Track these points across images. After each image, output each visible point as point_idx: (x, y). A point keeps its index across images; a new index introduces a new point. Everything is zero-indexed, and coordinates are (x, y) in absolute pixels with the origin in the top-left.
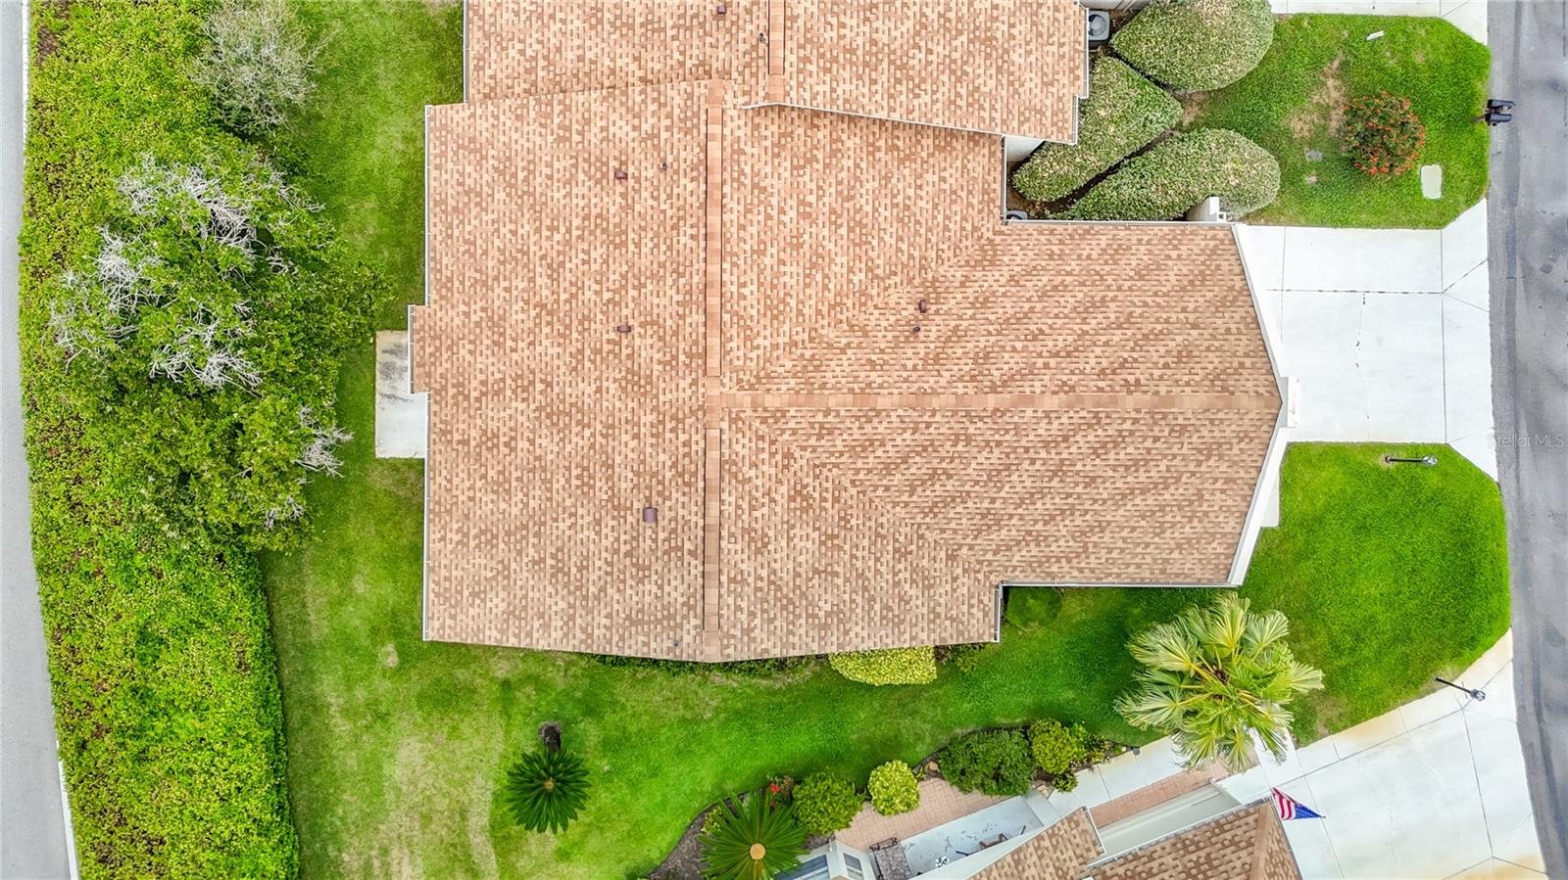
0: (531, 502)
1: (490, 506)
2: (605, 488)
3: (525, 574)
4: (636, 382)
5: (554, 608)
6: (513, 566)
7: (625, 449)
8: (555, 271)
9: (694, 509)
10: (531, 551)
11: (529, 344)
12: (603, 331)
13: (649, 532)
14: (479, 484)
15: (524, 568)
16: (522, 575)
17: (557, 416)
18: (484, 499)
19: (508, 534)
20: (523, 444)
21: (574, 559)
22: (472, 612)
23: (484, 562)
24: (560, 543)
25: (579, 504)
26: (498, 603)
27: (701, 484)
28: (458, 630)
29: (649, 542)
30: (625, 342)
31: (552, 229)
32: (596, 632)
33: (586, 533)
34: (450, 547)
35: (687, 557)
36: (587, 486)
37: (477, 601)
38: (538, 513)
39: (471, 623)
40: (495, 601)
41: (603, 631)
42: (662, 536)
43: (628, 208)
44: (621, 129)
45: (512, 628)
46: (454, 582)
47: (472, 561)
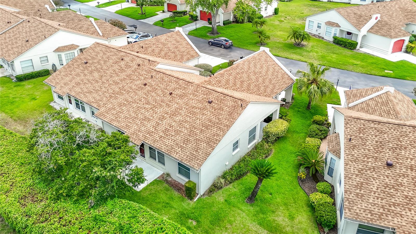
0: (187, 127)
1: (180, 137)
2: (197, 110)
3: (202, 135)
4: (182, 96)
5: (215, 131)
6: (197, 137)
7: (193, 103)
8: (148, 103)
9: (216, 94)
10: (198, 131)
11: (156, 114)
12: (167, 98)
13: (213, 104)
14: (173, 138)
15: (200, 135)
17: (174, 114)
18: (177, 138)
19: (189, 135)
20: (173, 124)
21: (207, 122)
22: (200, 154)
23: (191, 145)
24: (201, 124)
25: (196, 117)
27: (212, 91)
28: (202, 159)
29: (216, 105)
30: (173, 95)
31: (141, 100)
32: (227, 124)
33: (203, 117)
34: (180, 152)
35: (225, 99)
36: (194, 114)
37: (199, 151)
38: (191, 126)
39: (203, 155)
40: (202, 146)
41: (228, 122)
42: (216, 102)
43: (151, 86)
44: (138, 82)
45: (212, 144)
46: (190, 155)
47: (188, 148)
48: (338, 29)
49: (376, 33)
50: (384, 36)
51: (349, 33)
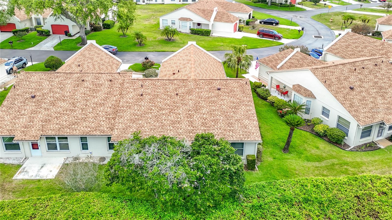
0: (219, 114)
1: (221, 124)
2: (214, 98)
3: (238, 115)
4: (189, 92)
5: (245, 109)
6: (236, 118)
7: (204, 94)
8: (162, 109)
9: (217, 82)
10: (231, 114)
11: (179, 115)
12: (177, 99)
13: (223, 90)
14: (216, 127)
15: (236, 115)
16: (238, 116)
17: (197, 109)
18: (220, 125)
19: (228, 119)
20: (205, 116)
21: (232, 105)
22: (250, 128)
23: (236, 125)
24: (228, 108)
25: (218, 104)
26: (246, 122)
27: (211, 80)
28: (256, 132)
29: (225, 90)
30: (180, 95)
31: (151, 109)
32: (248, 100)
33: (225, 102)
34: (234, 135)
35: (227, 83)
36: (214, 102)
37: (247, 127)
38: (222, 112)
39: (254, 128)
40: (246, 123)
41: (247, 98)
42: (223, 87)
43: (149, 94)
44: (131, 95)
45: (252, 118)
46: (243, 133)
47: (237, 129)
48: (192, 22)
49: (220, 20)
50: (227, 22)
51: (199, 24)
